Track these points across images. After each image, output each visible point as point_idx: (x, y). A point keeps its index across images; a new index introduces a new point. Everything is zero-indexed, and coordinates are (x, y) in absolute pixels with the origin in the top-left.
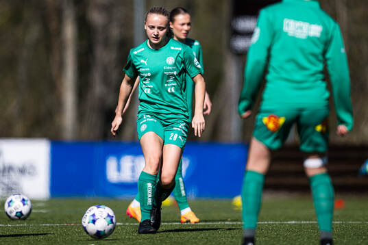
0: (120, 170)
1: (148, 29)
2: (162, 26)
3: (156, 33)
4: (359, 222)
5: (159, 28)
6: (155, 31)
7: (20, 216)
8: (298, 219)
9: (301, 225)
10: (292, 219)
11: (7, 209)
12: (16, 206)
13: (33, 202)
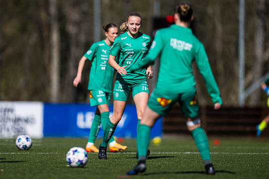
0: (85, 121)
1: (130, 25)
2: (138, 23)
3: (135, 28)
4: (228, 153)
5: (136, 24)
6: (134, 26)
7: (25, 148)
8: (191, 151)
9: (193, 154)
10: (188, 151)
11: (18, 144)
12: (22, 142)
13: (32, 139)
